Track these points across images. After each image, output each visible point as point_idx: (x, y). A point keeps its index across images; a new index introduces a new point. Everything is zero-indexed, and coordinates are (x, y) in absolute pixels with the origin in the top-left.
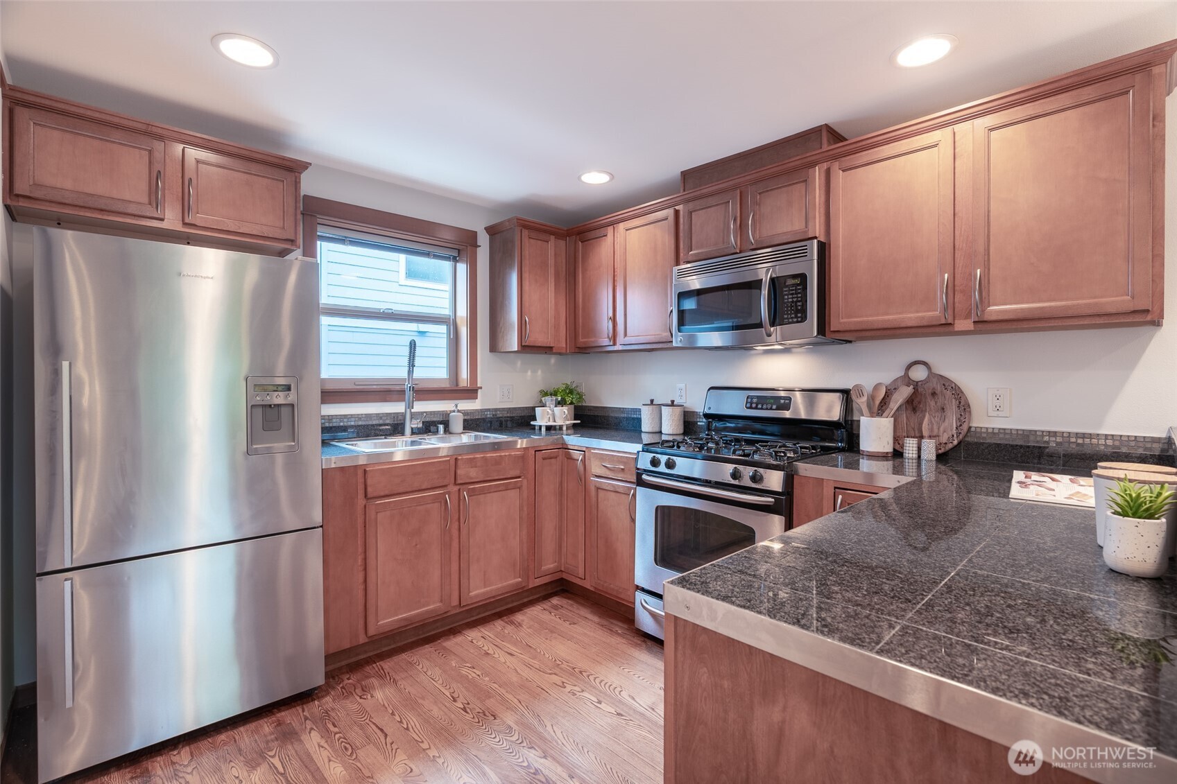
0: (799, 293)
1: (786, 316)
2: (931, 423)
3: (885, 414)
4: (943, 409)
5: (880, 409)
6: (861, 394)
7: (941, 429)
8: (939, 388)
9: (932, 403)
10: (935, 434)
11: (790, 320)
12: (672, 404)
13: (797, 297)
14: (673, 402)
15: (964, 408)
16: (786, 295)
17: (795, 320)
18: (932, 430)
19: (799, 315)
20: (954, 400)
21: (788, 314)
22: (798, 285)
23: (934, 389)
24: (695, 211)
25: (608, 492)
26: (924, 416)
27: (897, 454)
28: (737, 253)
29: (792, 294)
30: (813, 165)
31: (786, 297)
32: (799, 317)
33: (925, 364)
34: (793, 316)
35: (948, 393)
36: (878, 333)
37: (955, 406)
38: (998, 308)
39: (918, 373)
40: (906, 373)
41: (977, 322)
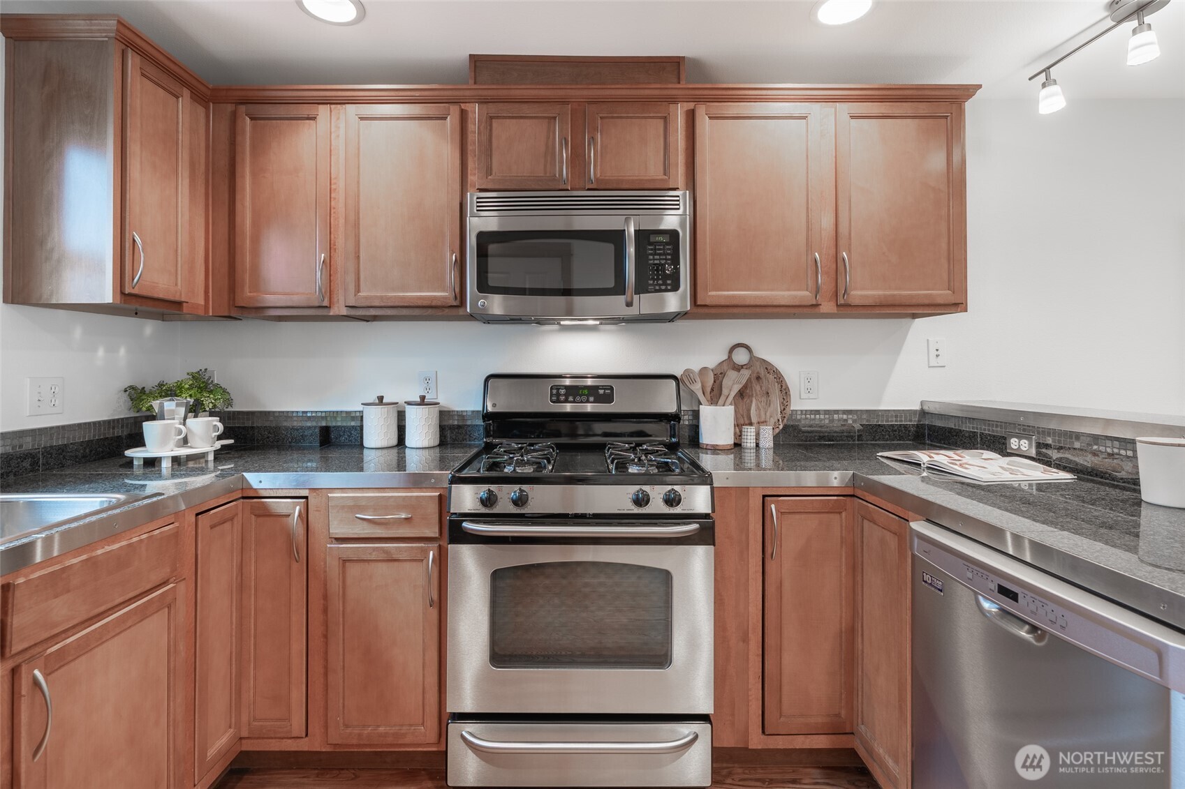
0: (668, 254)
1: (651, 282)
2: (758, 408)
3: (721, 401)
4: (768, 393)
5: (715, 396)
6: (693, 381)
7: (768, 414)
8: (763, 373)
9: (758, 388)
10: (762, 420)
11: (657, 288)
12: (423, 402)
13: (666, 259)
14: (423, 398)
15: (785, 391)
16: (651, 254)
17: (663, 287)
18: (759, 416)
19: (669, 282)
20: (776, 384)
21: (653, 279)
22: (667, 244)
23: (758, 373)
24: (498, 117)
25: (373, 564)
26: (751, 402)
27: (738, 445)
28: (568, 190)
29: (660, 254)
30: (674, 100)
31: (651, 257)
32: (669, 285)
33: (746, 347)
34: (660, 282)
35: (771, 377)
36: (747, 311)
37: (777, 391)
38: (859, 294)
39: (741, 357)
40: (730, 357)
41: (842, 305)
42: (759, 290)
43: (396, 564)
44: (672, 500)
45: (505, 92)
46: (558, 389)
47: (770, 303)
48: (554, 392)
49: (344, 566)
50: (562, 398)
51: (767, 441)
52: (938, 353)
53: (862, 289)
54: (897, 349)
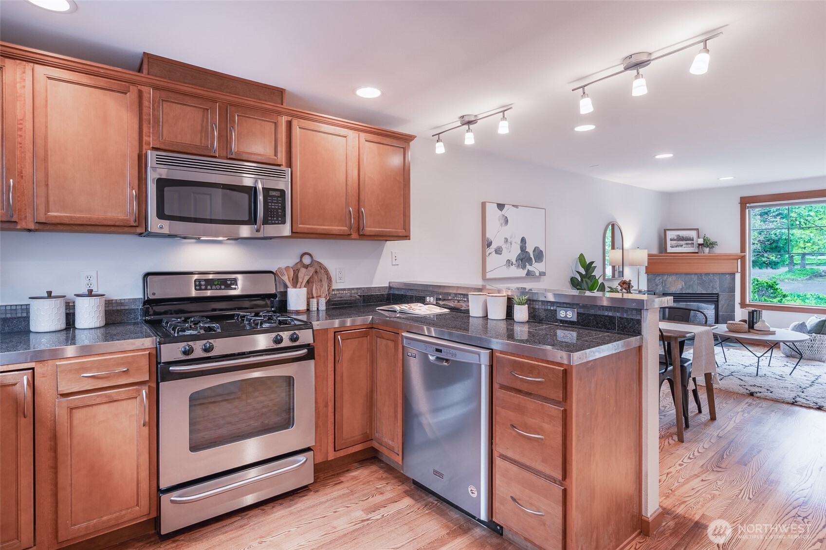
0: (280, 203)
1: (270, 218)
2: (316, 289)
3: (299, 285)
4: (321, 280)
5: (295, 283)
6: (283, 275)
7: (321, 292)
8: (318, 269)
9: (316, 277)
10: (319, 295)
11: (273, 222)
12: (90, 294)
13: (278, 206)
14: (91, 291)
15: (329, 279)
16: (270, 202)
17: (277, 222)
18: (317, 293)
19: (280, 219)
20: (325, 275)
21: (271, 217)
22: (278, 197)
23: (316, 269)
24: (167, 101)
25: (95, 408)
26: (313, 285)
27: (308, 310)
28: (215, 157)
29: (275, 203)
30: (279, 113)
31: (270, 204)
32: (280, 220)
33: (310, 255)
34: (275, 219)
35: (323, 271)
37: (326, 279)
38: (369, 229)
39: (307, 260)
40: (301, 260)
41: (361, 235)
42: (324, 225)
43: (116, 403)
44: (294, 339)
45: (173, 86)
46: (200, 282)
47: (329, 233)
48: (197, 283)
49: (71, 413)
50: (203, 287)
51: (323, 307)
52: (396, 258)
53: (370, 227)
54: (379, 256)
